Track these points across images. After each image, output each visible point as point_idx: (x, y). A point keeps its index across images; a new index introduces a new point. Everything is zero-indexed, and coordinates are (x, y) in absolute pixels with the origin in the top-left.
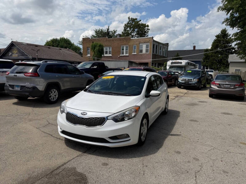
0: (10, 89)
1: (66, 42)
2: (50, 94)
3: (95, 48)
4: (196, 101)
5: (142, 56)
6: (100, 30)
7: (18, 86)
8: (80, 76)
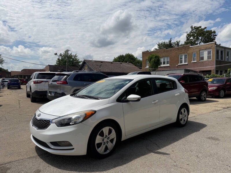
0: (49, 95)
3: (151, 59)
5: (204, 64)
6: (163, 43)
7: (53, 92)
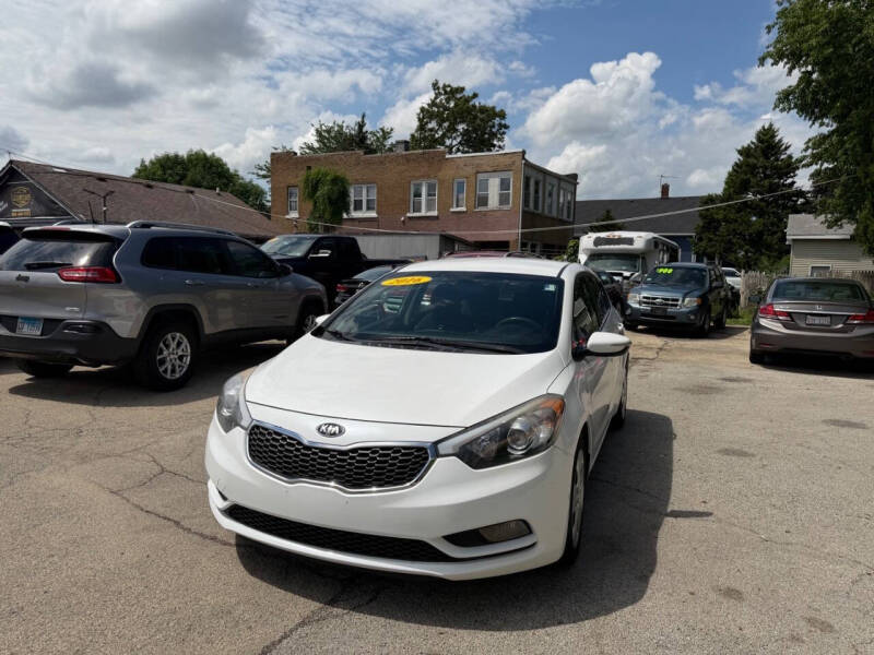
1: (212, 166)
2: (161, 352)
3: (315, 188)
4: (709, 377)
5: (485, 219)
6: (336, 129)
7: (31, 320)
8: (276, 283)
